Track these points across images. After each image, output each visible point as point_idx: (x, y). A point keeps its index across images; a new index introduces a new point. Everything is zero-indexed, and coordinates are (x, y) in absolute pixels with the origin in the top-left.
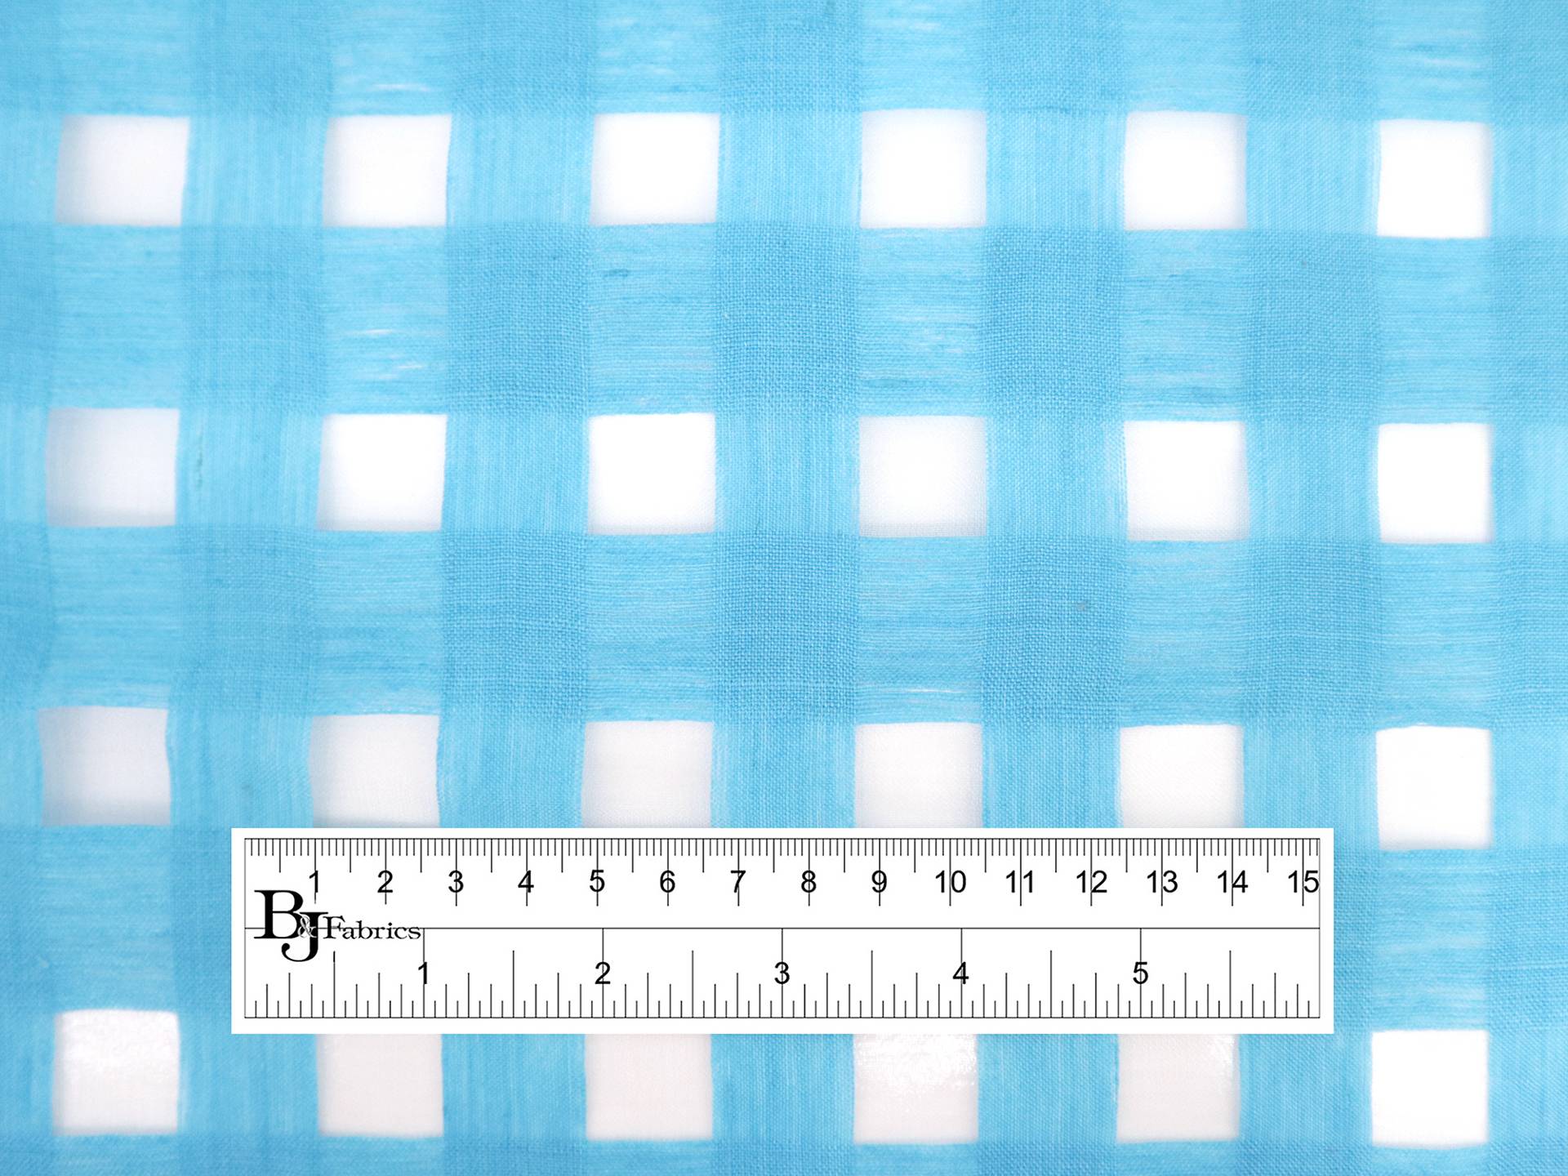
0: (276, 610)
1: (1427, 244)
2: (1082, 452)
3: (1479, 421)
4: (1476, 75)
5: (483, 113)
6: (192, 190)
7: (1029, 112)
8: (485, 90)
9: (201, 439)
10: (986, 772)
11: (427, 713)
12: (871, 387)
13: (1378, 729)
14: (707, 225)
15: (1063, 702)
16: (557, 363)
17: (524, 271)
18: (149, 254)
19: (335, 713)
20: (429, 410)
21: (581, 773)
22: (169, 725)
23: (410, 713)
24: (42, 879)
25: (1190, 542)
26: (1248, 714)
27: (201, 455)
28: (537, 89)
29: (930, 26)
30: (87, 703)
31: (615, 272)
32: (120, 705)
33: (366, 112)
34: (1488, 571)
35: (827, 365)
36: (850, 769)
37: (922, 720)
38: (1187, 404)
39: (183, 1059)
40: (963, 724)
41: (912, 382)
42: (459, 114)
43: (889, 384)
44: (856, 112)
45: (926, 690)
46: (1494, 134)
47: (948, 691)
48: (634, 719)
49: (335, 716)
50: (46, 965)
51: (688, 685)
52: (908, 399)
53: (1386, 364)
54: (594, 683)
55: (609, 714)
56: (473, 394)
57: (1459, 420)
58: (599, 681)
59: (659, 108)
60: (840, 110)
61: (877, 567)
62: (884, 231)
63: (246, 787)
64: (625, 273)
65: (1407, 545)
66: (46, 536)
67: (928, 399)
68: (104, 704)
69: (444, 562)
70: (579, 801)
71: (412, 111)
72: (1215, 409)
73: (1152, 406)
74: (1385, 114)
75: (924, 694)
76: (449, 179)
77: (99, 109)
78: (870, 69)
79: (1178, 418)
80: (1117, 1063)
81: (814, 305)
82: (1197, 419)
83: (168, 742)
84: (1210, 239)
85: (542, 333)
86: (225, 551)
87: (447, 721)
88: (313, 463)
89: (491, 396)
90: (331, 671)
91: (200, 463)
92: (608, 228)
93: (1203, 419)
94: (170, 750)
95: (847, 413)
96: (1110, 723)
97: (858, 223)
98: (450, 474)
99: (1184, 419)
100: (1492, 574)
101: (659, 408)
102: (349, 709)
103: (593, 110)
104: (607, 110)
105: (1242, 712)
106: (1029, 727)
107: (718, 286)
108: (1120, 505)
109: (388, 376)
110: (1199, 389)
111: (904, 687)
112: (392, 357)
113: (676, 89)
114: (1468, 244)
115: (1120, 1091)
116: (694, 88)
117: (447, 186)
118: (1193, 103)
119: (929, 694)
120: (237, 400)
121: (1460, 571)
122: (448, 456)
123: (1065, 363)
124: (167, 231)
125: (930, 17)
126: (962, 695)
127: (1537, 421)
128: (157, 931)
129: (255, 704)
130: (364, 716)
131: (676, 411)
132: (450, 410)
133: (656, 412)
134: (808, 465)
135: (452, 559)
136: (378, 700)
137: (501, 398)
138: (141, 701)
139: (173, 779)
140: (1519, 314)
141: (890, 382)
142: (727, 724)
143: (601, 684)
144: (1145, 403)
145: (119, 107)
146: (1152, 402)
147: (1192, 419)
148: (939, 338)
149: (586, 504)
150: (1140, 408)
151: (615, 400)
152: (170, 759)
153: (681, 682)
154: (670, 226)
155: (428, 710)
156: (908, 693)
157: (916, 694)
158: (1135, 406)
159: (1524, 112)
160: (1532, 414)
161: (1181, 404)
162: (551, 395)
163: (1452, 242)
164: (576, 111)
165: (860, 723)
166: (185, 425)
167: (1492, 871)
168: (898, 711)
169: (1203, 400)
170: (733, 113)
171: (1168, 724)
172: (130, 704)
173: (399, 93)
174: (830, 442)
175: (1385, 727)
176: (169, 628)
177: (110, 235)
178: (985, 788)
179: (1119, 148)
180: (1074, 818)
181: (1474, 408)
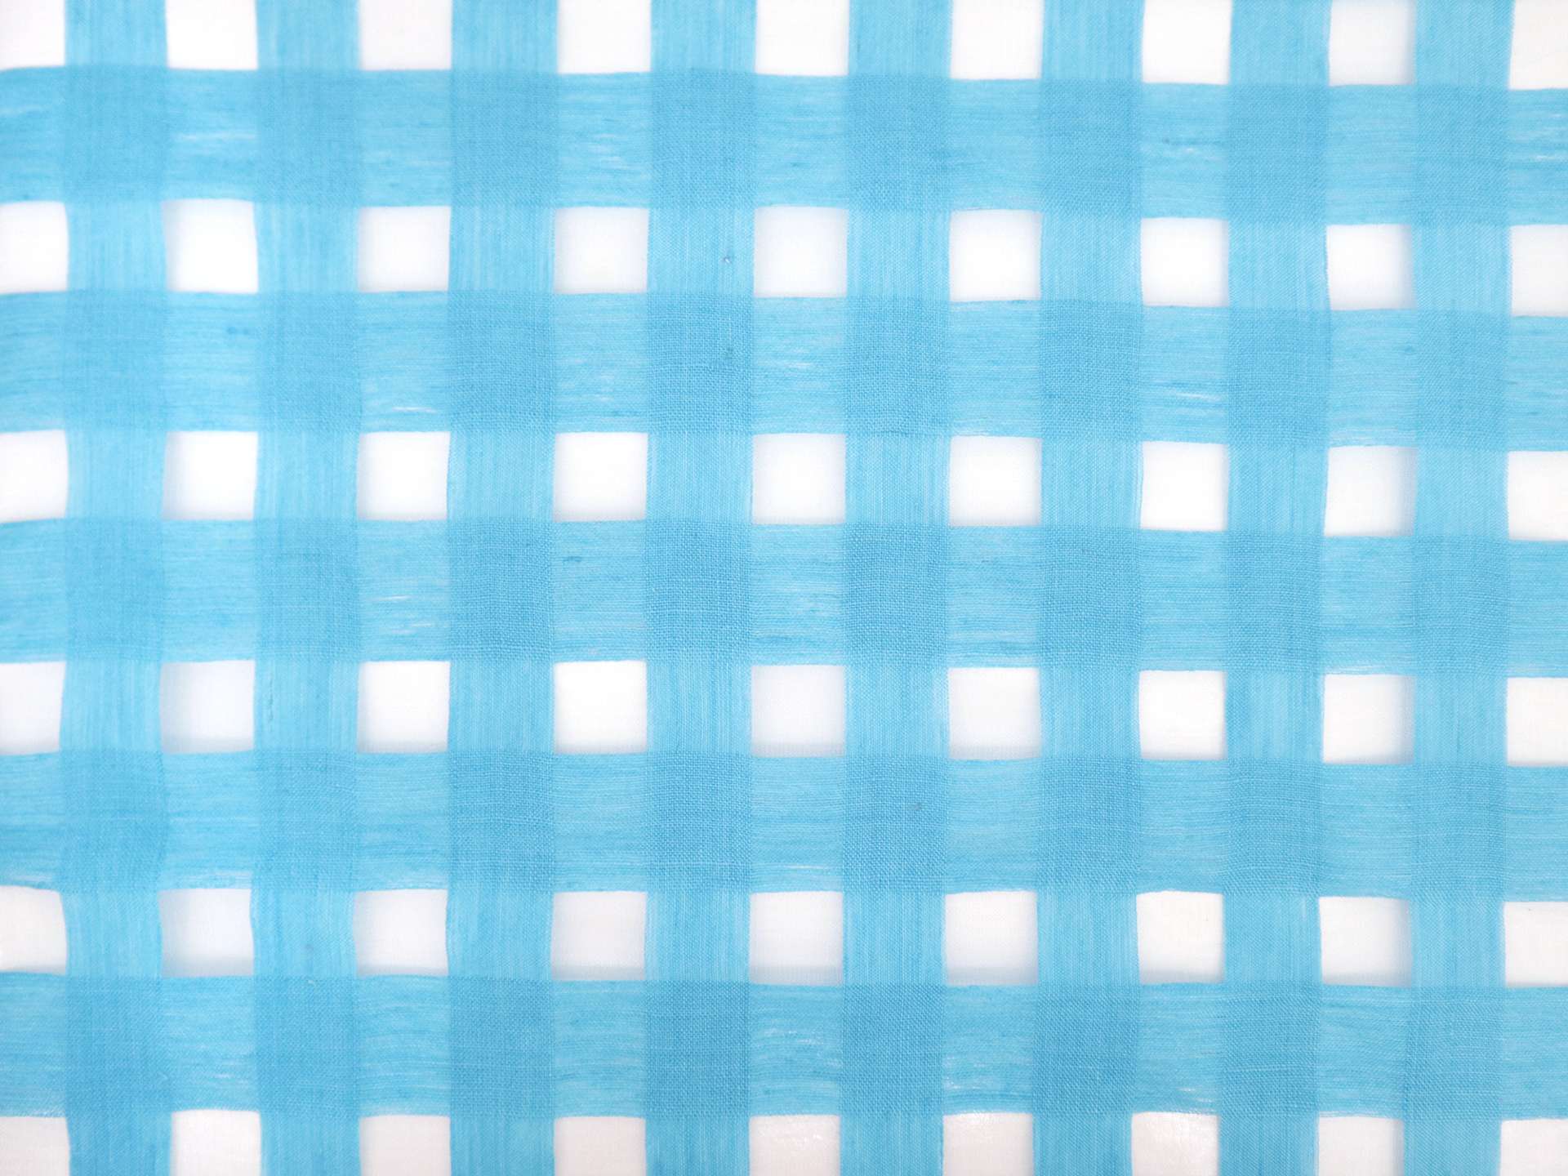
0: (328, 812)
1: (1179, 534)
2: (916, 693)
3: (1216, 670)
4: (1218, 406)
5: (474, 432)
6: (261, 491)
7: (878, 436)
8: (475, 414)
9: (271, 683)
10: (845, 927)
11: (438, 889)
12: (760, 643)
13: (1137, 893)
14: (639, 522)
15: (903, 876)
16: (530, 624)
17: (505, 555)
18: (230, 541)
19: (372, 889)
20: (437, 658)
21: (550, 932)
22: (252, 901)
23: (427, 888)
24: (163, 1016)
25: (996, 761)
26: (1040, 884)
27: (271, 696)
28: (513, 414)
29: (804, 366)
30: (192, 886)
31: (572, 558)
32: (217, 887)
33: (387, 429)
34: (1221, 781)
35: (728, 626)
36: (746, 926)
37: (799, 890)
38: (996, 655)
39: (263, 1144)
40: (829, 892)
41: (791, 639)
42: (456, 432)
43: (775, 640)
44: (749, 435)
45: (802, 867)
46: (1229, 453)
47: (818, 868)
48: (589, 890)
49: (371, 892)
50: (166, 1078)
51: (629, 864)
52: (788, 652)
53: (1145, 627)
54: (560, 863)
55: (570, 886)
56: (469, 647)
57: (1201, 669)
58: (564, 861)
59: (602, 428)
60: (737, 434)
61: (765, 779)
62: (770, 527)
63: (308, 946)
64: (578, 559)
65: (1159, 761)
66: (161, 761)
67: (802, 652)
68: (206, 887)
69: (450, 775)
70: (549, 953)
71: (420, 428)
72: (1017, 658)
73: (969, 656)
74: (1148, 437)
75: (800, 870)
76: (449, 483)
77: (193, 427)
78: (760, 402)
79: (988, 665)
80: (942, 1141)
81: (718, 581)
82: (1004, 666)
83: (251, 915)
84: (1012, 533)
85: (519, 601)
86: (291, 768)
87: (453, 894)
88: (352, 700)
89: (482, 648)
90: (368, 857)
91: (271, 702)
92: (565, 524)
93: (1008, 666)
94: (253, 919)
95: (742, 663)
96: (938, 891)
97: (750, 520)
98: (453, 709)
99: (994, 666)
100: (1224, 782)
101: (605, 657)
102: (384, 886)
103: (554, 430)
104: (564, 430)
105: (1035, 881)
106: (877, 895)
107: (647, 568)
108: (944, 731)
109: (406, 632)
110: (1006, 643)
111: (787, 865)
112: (409, 617)
113: (616, 413)
114: (1209, 536)
115: (944, 1162)
116: (628, 414)
117: (448, 489)
118: (1001, 429)
119: (805, 870)
120: (296, 653)
121: (1200, 781)
122: (452, 694)
123: (904, 626)
124: (243, 523)
125: (805, 359)
126: (829, 870)
127: (1259, 670)
128: (245, 1053)
129: (313, 884)
130: (393, 891)
131: (617, 659)
132: (452, 659)
133: (603, 660)
134: (714, 702)
135: (455, 772)
136: (403, 879)
137: (489, 650)
138: (232, 883)
139: (255, 940)
140: (1246, 590)
141: (775, 639)
142: (656, 893)
143: (565, 863)
144: (964, 654)
145: (207, 425)
146: (969, 654)
147: (999, 666)
148: (811, 604)
149: (552, 730)
150: (961, 658)
151: (573, 651)
152: (253, 926)
153: (623, 862)
154: (612, 523)
155: (439, 886)
156: (789, 870)
157: (795, 870)
158: (956, 657)
159: (1252, 436)
160: (1255, 664)
161: (991, 654)
162: (526, 648)
163: (1196, 534)
164: (541, 431)
165: (754, 892)
166: (259, 673)
167: (1224, 999)
168: (782, 882)
169: (1007, 651)
170: (658, 433)
171: (980, 891)
172: (224, 886)
173: (411, 414)
174: (730, 685)
175: (1144, 891)
176: (250, 826)
177: (200, 527)
178: (845, 941)
179: (945, 463)
180: (910, 963)
181: (1212, 660)
